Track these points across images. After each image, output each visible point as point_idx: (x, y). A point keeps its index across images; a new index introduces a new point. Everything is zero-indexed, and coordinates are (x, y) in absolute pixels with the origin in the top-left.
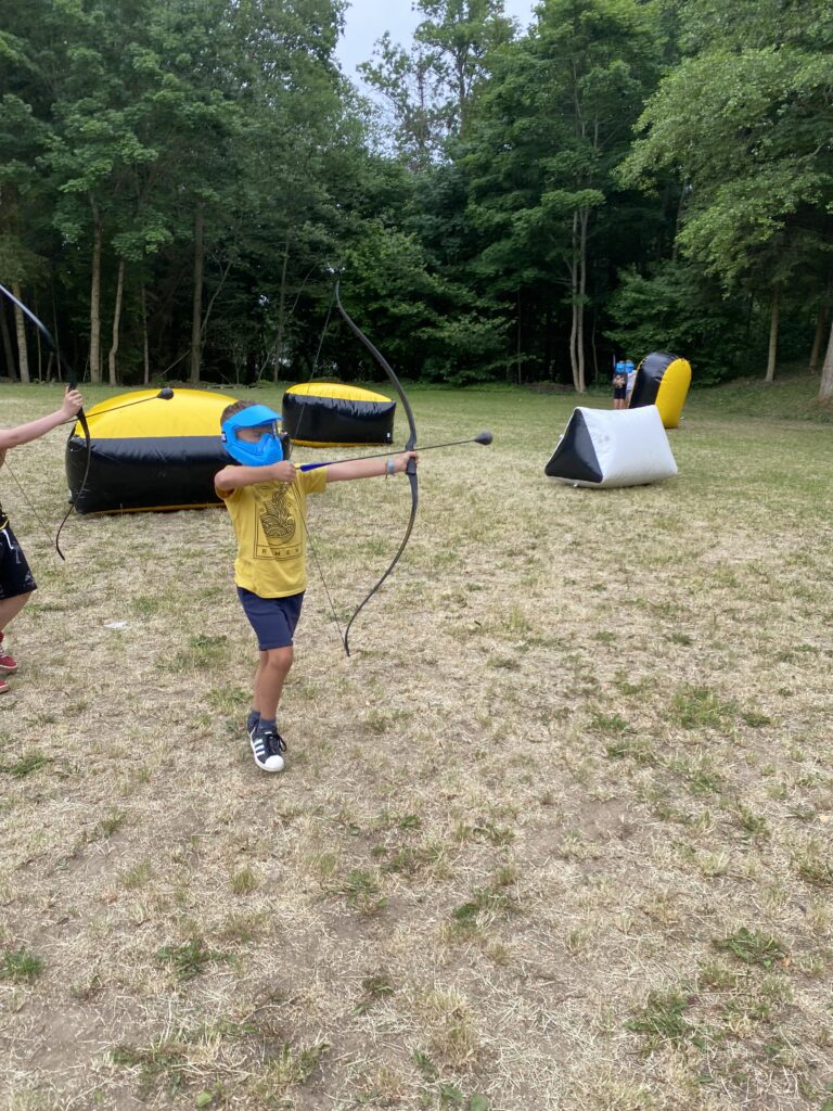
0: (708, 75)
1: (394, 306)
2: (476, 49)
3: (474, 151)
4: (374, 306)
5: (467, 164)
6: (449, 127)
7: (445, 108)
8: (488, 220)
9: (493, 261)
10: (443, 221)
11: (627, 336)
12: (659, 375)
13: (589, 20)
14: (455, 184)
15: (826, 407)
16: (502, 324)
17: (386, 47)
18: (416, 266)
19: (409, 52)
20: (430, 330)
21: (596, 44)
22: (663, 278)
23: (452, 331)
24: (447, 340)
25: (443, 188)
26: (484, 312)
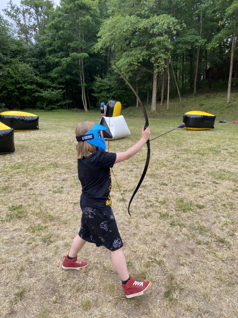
0: (117, 22)
1: (25, 86)
2: (41, 8)
3: (46, 39)
4: (18, 86)
5: (45, 43)
6: (35, 31)
7: (33, 26)
8: (53, 61)
9: (56, 73)
10: (39, 60)
11: (98, 95)
12: (113, 106)
13: (78, 3)
14: (42, 49)
15: (153, 114)
16: (61, 91)
17: (11, 5)
18: (31, 74)
19: (19, 7)
20: (38, 93)
21: (81, 10)
22: (107, 79)
23: (45, 94)
24: (44, 97)
25: (38, 50)
26: (55, 88)
